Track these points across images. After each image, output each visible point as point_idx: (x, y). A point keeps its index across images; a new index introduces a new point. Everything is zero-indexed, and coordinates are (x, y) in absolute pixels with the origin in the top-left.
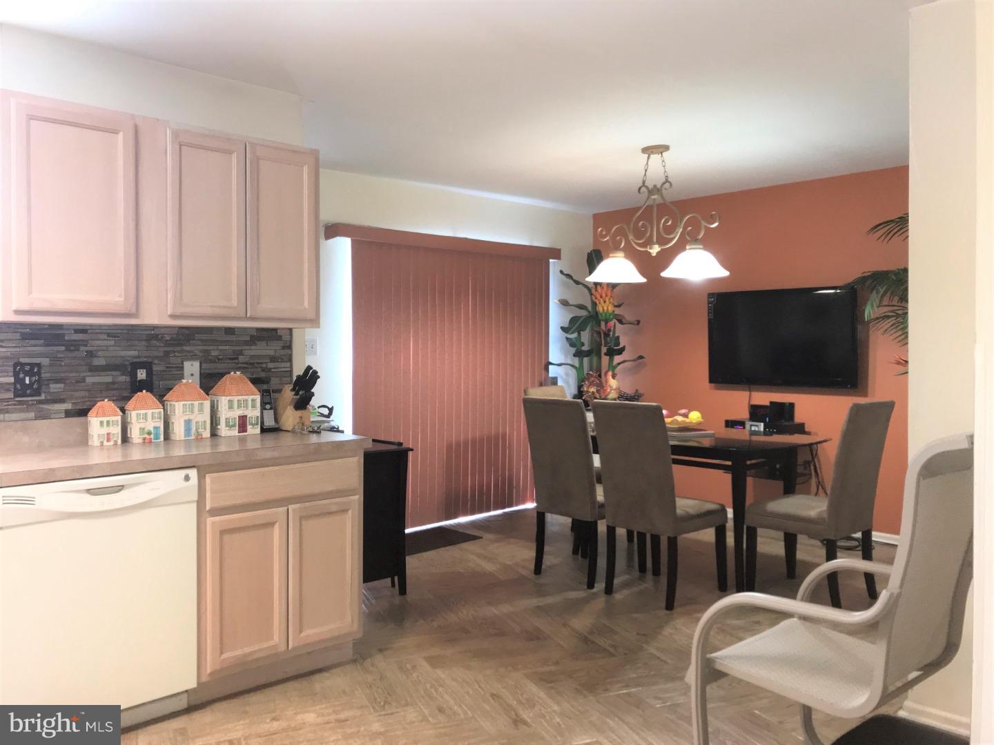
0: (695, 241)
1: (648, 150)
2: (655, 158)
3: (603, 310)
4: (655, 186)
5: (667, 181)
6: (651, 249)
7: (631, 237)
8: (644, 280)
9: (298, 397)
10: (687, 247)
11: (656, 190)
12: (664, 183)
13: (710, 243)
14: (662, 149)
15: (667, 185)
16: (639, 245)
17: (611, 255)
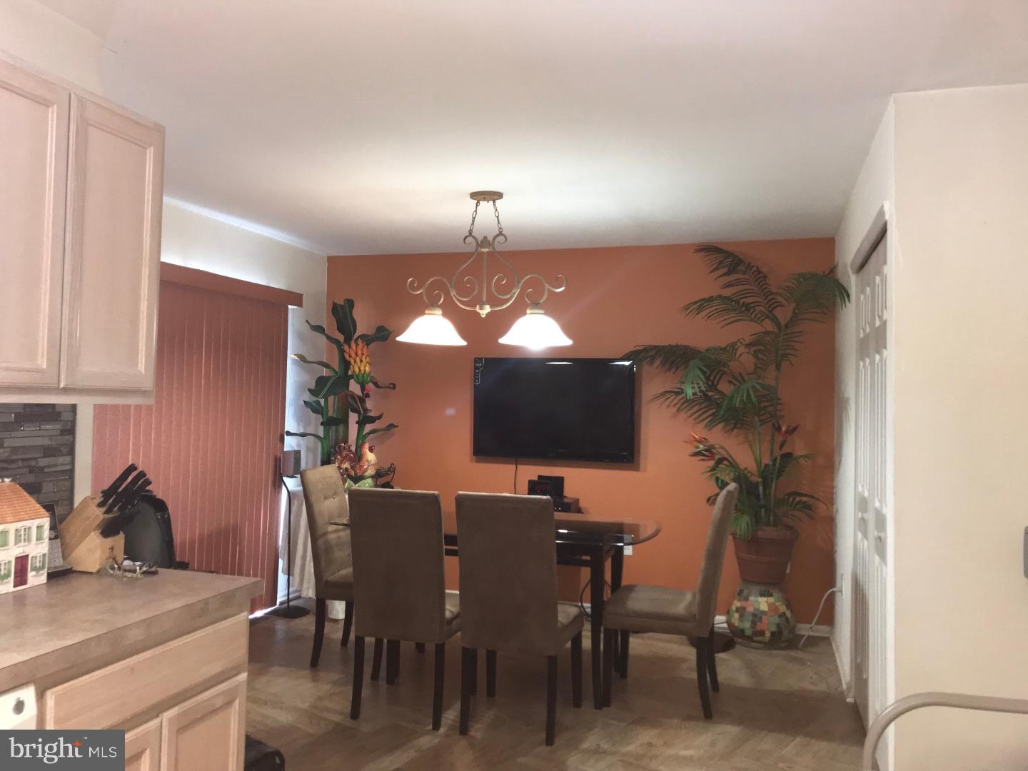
0: (536, 305)
1: (479, 196)
2: (486, 206)
3: (360, 370)
4: (485, 238)
5: (500, 234)
6: (481, 309)
7: (453, 293)
8: (463, 343)
9: (110, 516)
10: (528, 311)
11: (485, 242)
12: (497, 236)
13: (553, 308)
14: (494, 196)
15: (501, 239)
16: (462, 302)
17: (427, 312)
